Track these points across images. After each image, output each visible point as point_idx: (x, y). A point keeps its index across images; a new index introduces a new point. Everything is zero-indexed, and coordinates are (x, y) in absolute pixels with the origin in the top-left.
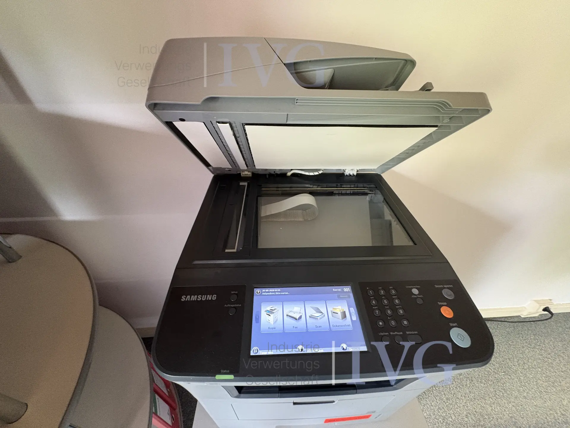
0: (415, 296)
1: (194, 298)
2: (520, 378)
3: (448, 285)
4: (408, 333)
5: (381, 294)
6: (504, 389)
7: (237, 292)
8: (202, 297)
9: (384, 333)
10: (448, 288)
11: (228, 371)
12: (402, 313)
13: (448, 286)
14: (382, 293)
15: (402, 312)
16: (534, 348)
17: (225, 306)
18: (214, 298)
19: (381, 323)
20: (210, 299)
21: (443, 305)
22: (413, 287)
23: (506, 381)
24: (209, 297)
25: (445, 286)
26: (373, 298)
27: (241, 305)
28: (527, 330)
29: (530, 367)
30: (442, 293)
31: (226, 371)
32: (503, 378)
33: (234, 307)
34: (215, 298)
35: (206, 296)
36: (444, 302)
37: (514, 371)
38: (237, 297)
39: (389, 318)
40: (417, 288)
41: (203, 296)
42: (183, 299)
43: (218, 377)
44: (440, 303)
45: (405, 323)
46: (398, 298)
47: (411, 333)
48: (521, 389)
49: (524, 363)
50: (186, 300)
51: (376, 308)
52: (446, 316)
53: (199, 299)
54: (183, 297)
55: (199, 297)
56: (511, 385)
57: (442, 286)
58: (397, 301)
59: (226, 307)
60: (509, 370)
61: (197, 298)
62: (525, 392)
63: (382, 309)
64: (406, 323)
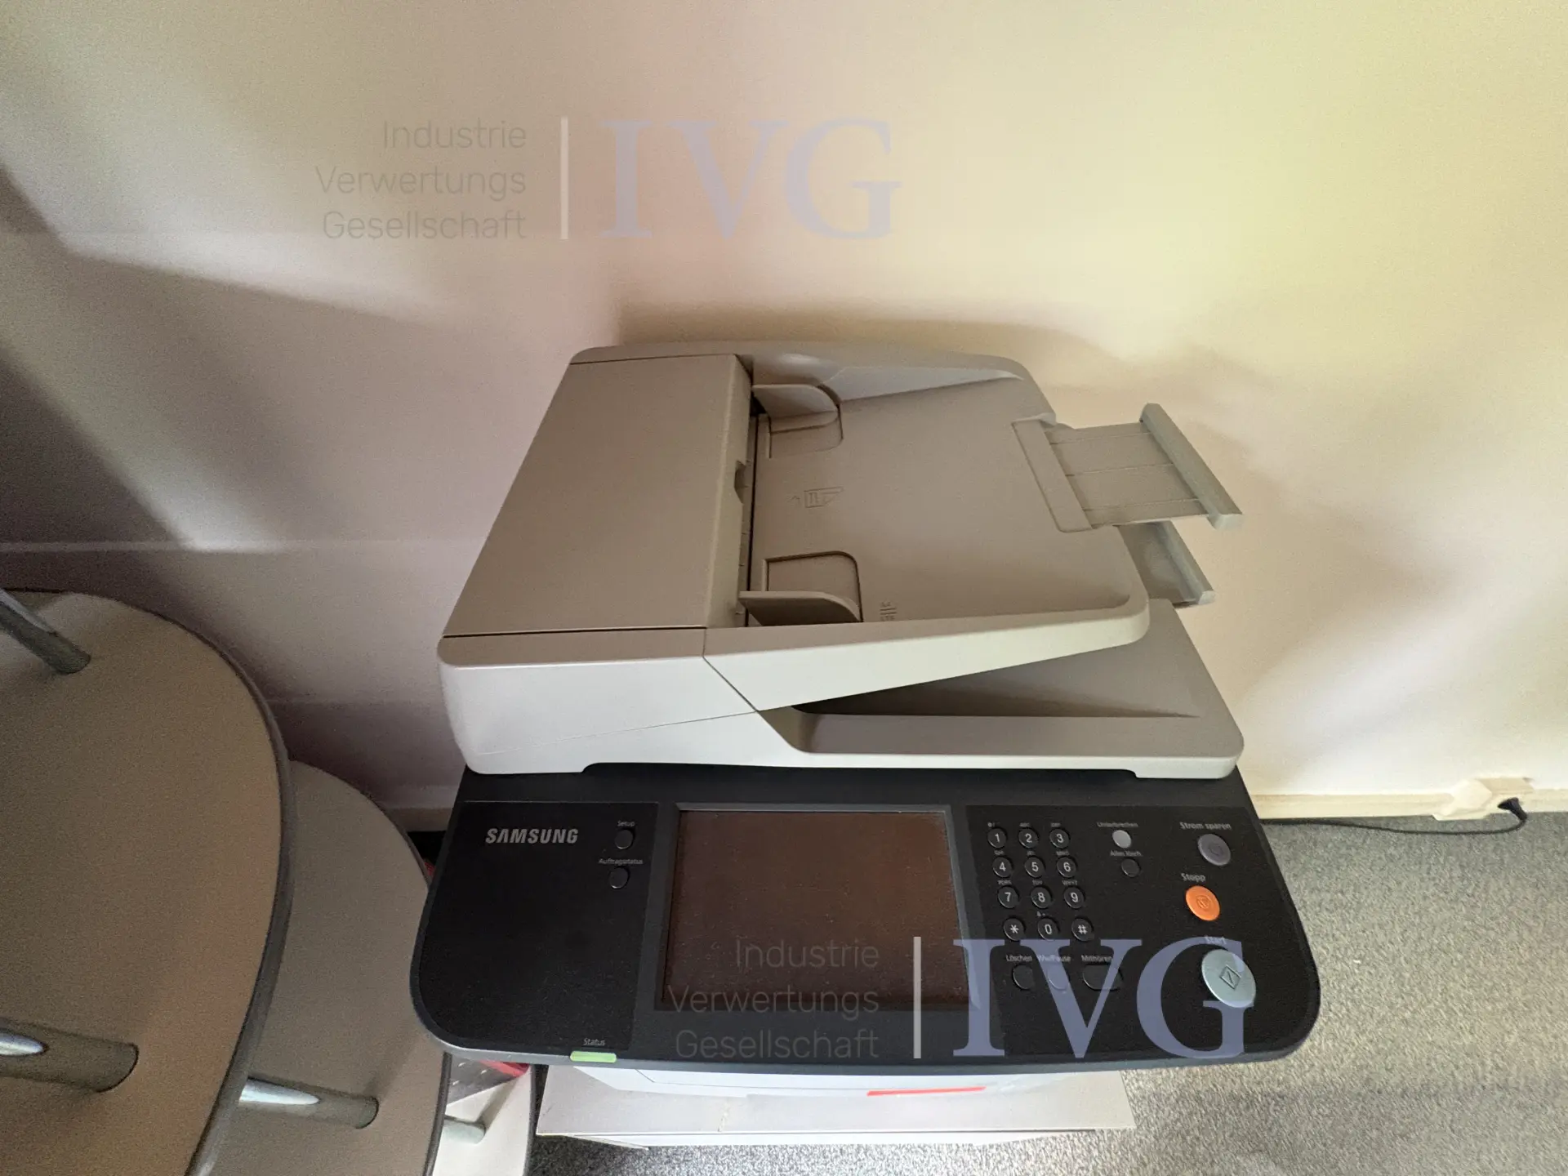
0: (1121, 854)
1: (518, 836)
2: (1401, 975)
3: (1217, 823)
4: (1085, 958)
5: (1026, 843)
6: (1353, 1001)
7: (632, 824)
8: (539, 835)
9: (1021, 957)
10: (1215, 832)
11: (603, 1043)
12: (1077, 901)
13: (1217, 826)
14: (1028, 841)
15: (1076, 899)
16: (1456, 900)
17: (601, 861)
18: (572, 839)
19: (1014, 929)
20: (561, 841)
21: (1194, 884)
22: (1115, 824)
23: (1361, 980)
24: (560, 836)
25: (1210, 827)
26: (1001, 852)
27: (641, 862)
28: (1444, 853)
29: (1435, 948)
30: (1197, 845)
31: (597, 1040)
32: (1356, 971)
33: (622, 866)
34: (575, 837)
35: (550, 831)
36: (1199, 873)
37: (1390, 957)
38: (632, 836)
39: (1039, 915)
40: (1127, 830)
41: (544, 831)
42: (491, 837)
43: (576, 1056)
44: (1186, 877)
45: (1081, 931)
46: (1071, 858)
47: (1092, 958)
48: (1400, 1000)
49: (1421, 938)
50: (499, 841)
51: (1007, 882)
52: (1198, 915)
53: (533, 839)
54: (490, 833)
55: (531, 833)
56: (1373, 990)
57: (1199, 826)
58: (1067, 866)
59: (601, 864)
60: (1374, 952)
61: (528, 836)
62: (1408, 1009)
63: (1022, 888)
64: (1085, 932)
